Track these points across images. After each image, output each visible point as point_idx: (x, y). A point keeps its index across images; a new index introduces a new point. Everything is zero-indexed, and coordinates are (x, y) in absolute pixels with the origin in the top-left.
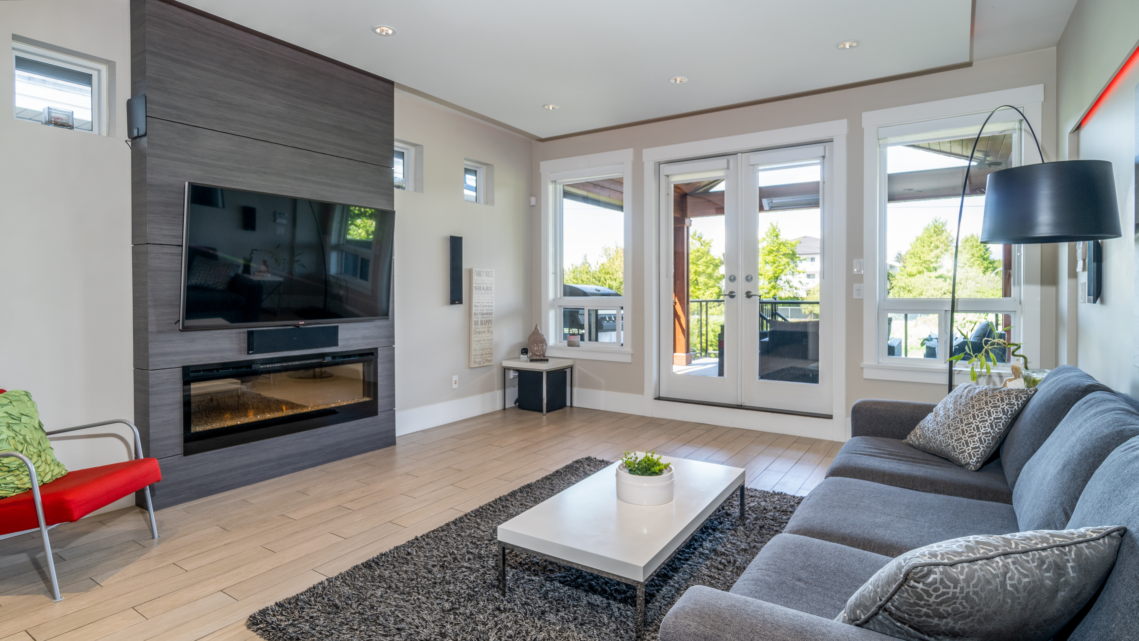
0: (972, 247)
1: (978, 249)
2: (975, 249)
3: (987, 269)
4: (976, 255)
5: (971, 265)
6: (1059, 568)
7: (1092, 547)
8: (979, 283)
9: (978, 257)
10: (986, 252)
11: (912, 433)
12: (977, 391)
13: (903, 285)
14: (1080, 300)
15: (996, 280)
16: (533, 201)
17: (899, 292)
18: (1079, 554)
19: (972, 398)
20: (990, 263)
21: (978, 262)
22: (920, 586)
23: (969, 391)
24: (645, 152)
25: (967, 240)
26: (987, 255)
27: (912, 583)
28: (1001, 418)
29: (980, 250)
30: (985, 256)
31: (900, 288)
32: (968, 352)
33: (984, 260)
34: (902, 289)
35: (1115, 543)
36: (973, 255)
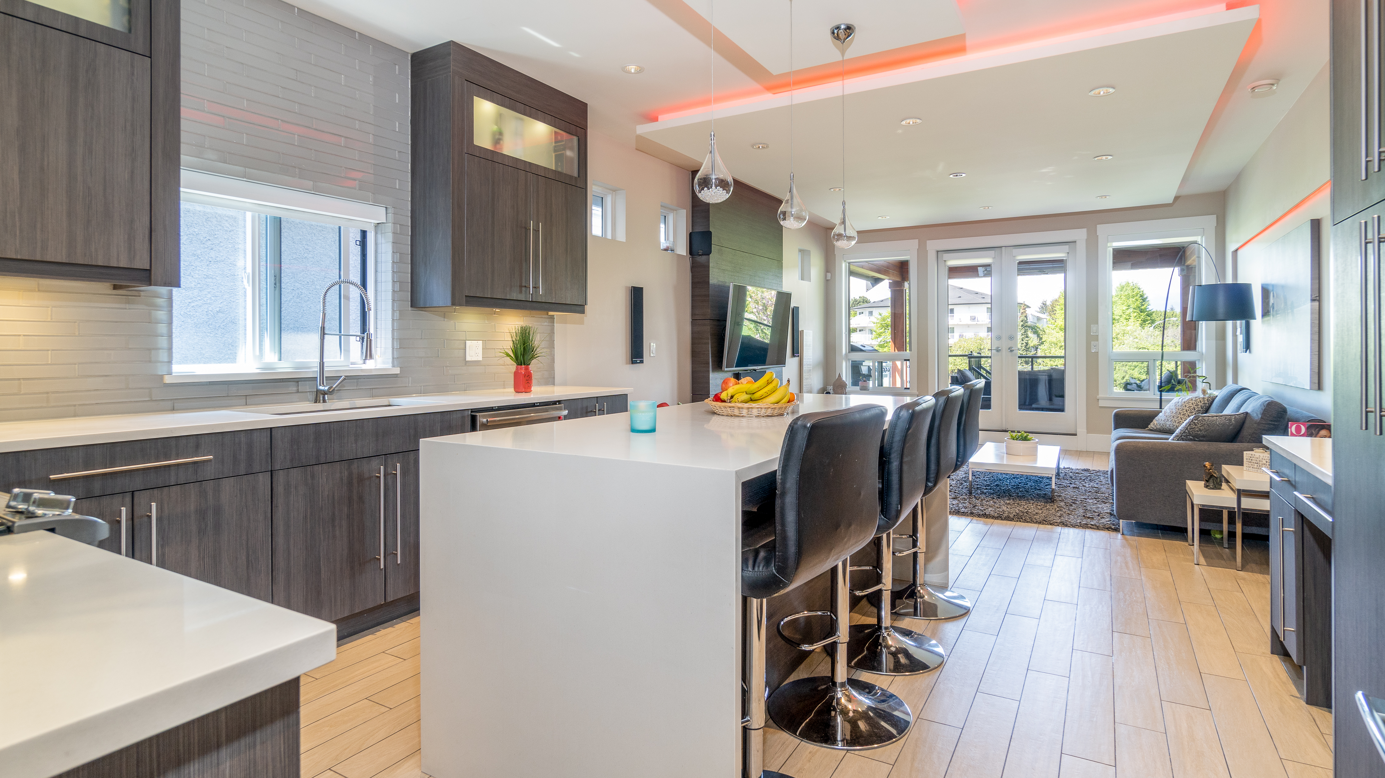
0: (1128, 297)
1: (1134, 299)
2: (1131, 299)
3: (1144, 321)
4: (1132, 306)
5: (1128, 318)
6: (1230, 420)
7: (1239, 416)
8: (1137, 338)
9: (1134, 309)
10: (1143, 303)
11: (1152, 424)
12: (1187, 399)
13: (1054, 340)
14: (1239, 351)
15: (1156, 335)
16: (829, 275)
17: (1050, 349)
18: (1235, 417)
19: (1184, 402)
20: (1148, 315)
21: (1135, 314)
22: (1196, 421)
23: (1183, 399)
24: (929, 243)
25: (1122, 288)
26: (1145, 306)
27: (1194, 421)
28: (1200, 410)
29: (1137, 300)
30: (1143, 307)
31: (1051, 344)
32: (1174, 383)
33: (1141, 312)
34: (1053, 345)
35: (1245, 415)
36: (1129, 306)
